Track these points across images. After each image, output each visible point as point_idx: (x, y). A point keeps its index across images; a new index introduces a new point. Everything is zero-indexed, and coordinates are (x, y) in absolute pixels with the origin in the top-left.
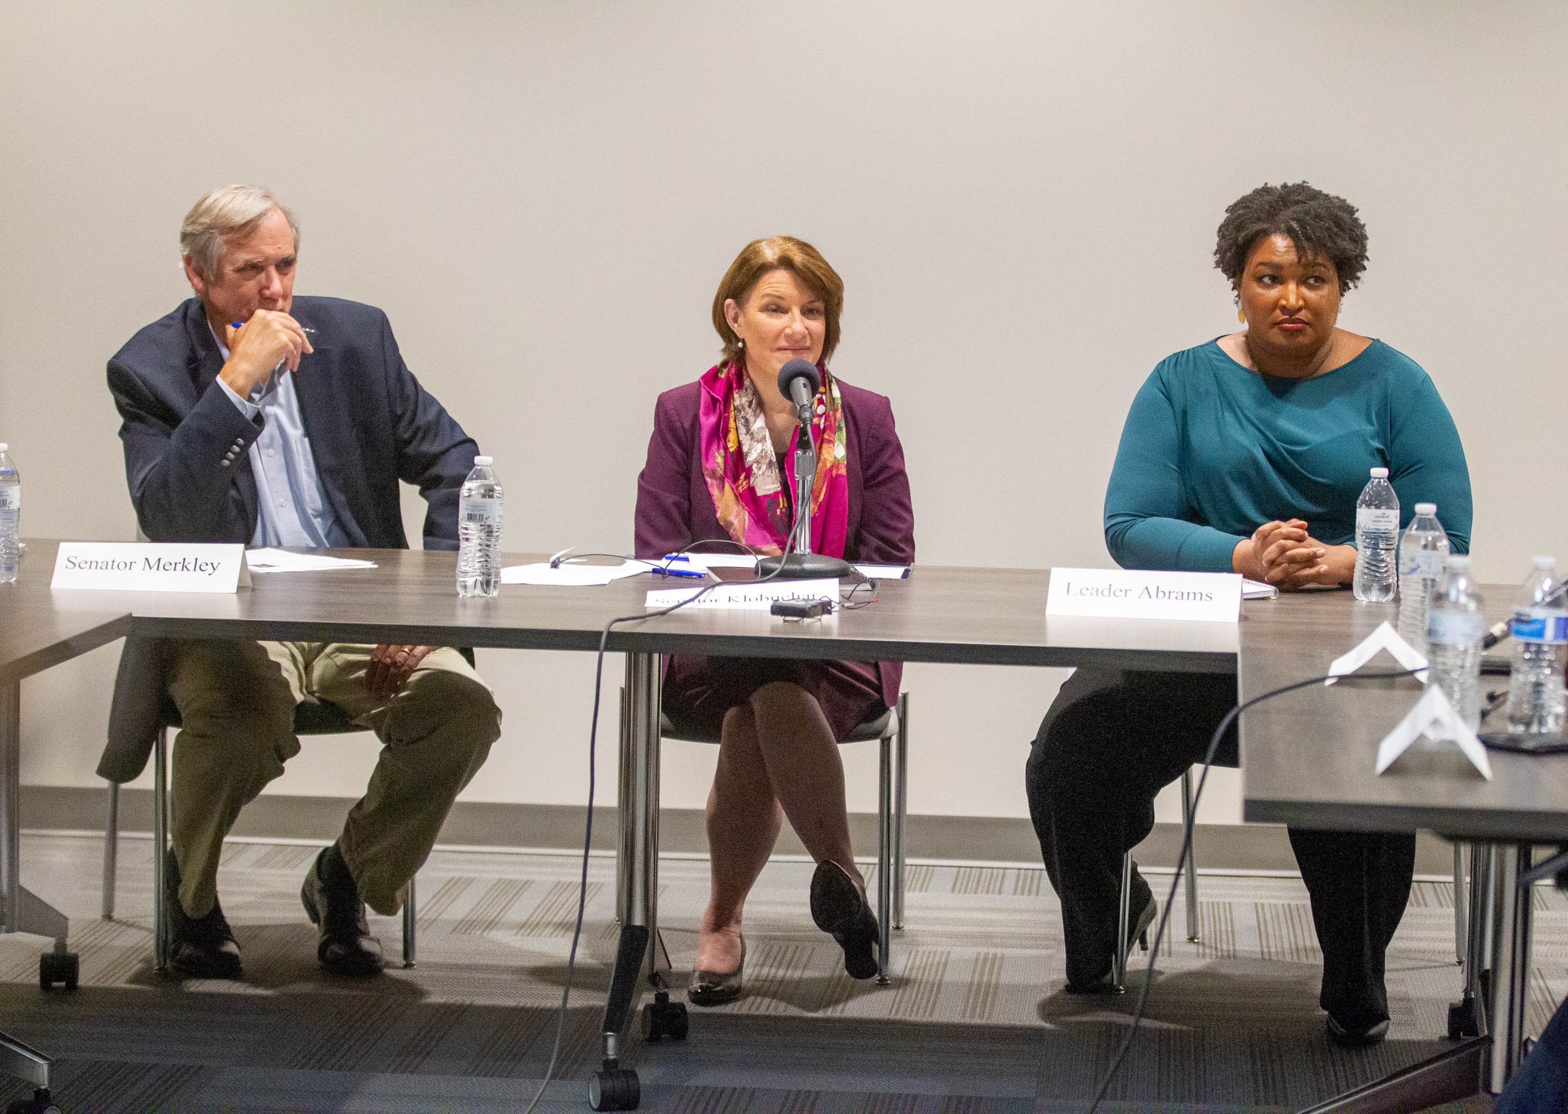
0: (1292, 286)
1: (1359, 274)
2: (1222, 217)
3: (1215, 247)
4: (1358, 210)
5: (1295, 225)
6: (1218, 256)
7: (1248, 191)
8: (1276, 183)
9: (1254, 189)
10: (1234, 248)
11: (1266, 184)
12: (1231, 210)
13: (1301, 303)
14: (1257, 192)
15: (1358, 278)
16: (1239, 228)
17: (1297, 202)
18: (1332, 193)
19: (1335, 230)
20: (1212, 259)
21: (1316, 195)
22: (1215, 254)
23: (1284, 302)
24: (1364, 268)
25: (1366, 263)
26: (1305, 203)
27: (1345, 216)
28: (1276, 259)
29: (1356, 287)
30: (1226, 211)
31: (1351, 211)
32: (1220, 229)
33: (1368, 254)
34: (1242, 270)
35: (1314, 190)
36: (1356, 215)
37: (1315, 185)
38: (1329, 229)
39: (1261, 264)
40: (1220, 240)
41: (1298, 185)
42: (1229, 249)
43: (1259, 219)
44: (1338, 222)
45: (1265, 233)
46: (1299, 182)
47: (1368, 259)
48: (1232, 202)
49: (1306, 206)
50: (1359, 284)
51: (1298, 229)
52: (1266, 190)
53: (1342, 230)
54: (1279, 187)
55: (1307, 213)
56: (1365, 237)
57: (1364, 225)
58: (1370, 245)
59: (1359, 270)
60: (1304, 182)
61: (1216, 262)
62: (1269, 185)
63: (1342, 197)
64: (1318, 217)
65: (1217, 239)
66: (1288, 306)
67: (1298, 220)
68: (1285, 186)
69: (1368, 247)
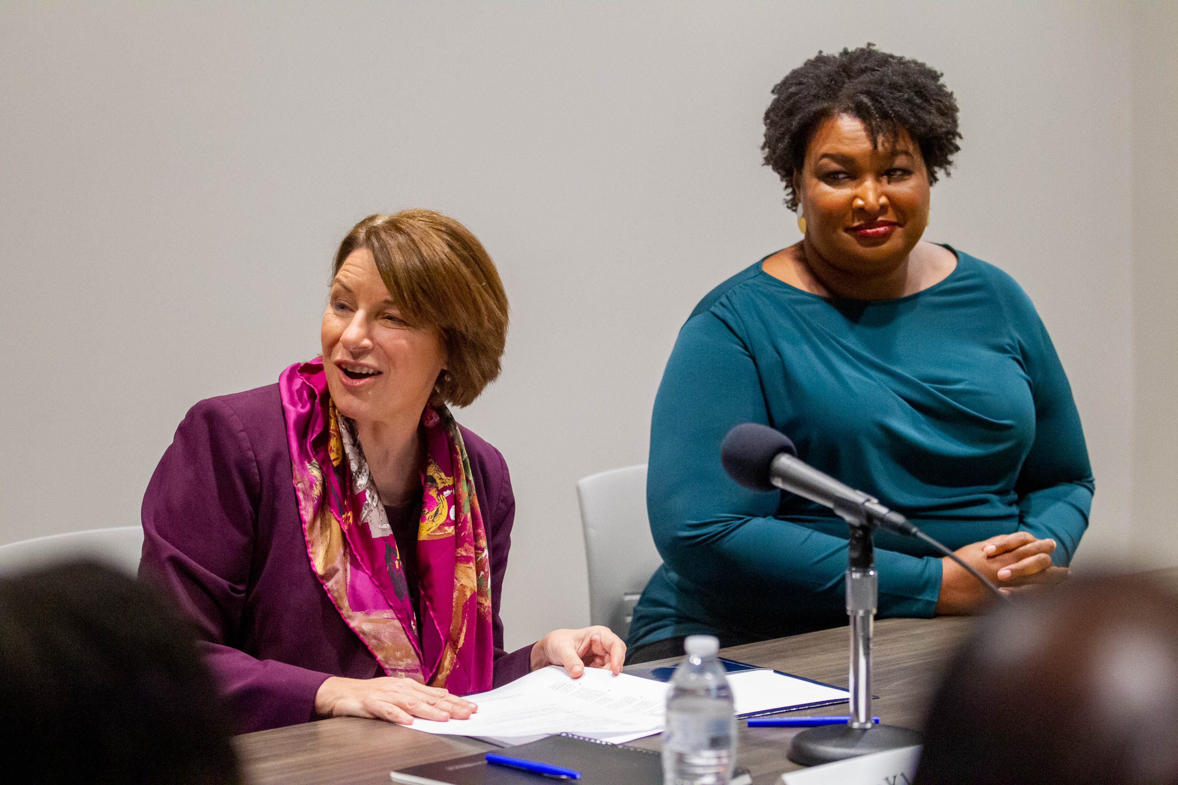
0: (869, 183)
1: (950, 158)
2: (768, 99)
3: (762, 140)
4: (942, 75)
5: (866, 100)
6: (767, 150)
7: (798, 63)
8: (833, 50)
9: (805, 60)
10: (787, 137)
11: (821, 52)
12: (780, 89)
13: (883, 200)
14: (810, 64)
15: (950, 163)
16: (790, 113)
17: (863, 71)
18: (908, 56)
19: (918, 101)
20: (760, 155)
21: (885, 60)
22: (763, 148)
23: (859, 202)
24: (957, 149)
25: (958, 141)
26: (874, 70)
27: (929, 82)
28: (846, 149)
29: (948, 174)
30: (773, 92)
31: (935, 76)
32: (767, 116)
33: (960, 130)
34: (800, 166)
35: (884, 54)
36: (941, 81)
37: (883, 47)
38: (909, 101)
39: (825, 156)
40: (768, 129)
41: (862, 50)
42: (779, 140)
43: (816, 97)
44: (921, 92)
45: (824, 115)
46: (863, 45)
47: (961, 137)
48: (779, 80)
49: (877, 75)
50: (951, 169)
51: (869, 104)
52: (821, 60)
53: (927, 100)
54: (837, 55)
55: (881, 82)
56: (955, 109)
57: (952, 94)
58: (961, 116)
59: (951, 152)
60: (869, 44)
61: (766, 159)
62: (824, 54)
63: (920, 60)
64: (894, 87)
65: (763, 129)
66: (867, 208)
67: (868, 93)
68: (845, 52)
69: (959, 122)
